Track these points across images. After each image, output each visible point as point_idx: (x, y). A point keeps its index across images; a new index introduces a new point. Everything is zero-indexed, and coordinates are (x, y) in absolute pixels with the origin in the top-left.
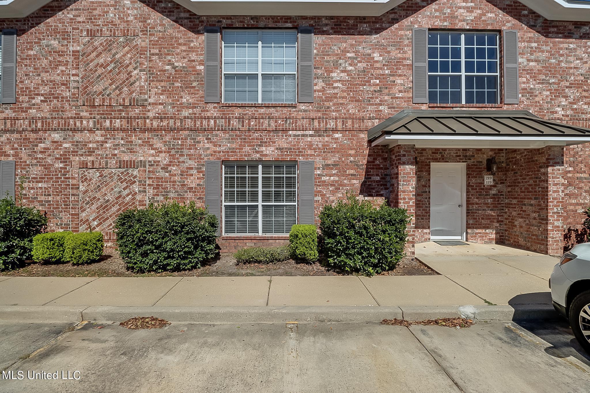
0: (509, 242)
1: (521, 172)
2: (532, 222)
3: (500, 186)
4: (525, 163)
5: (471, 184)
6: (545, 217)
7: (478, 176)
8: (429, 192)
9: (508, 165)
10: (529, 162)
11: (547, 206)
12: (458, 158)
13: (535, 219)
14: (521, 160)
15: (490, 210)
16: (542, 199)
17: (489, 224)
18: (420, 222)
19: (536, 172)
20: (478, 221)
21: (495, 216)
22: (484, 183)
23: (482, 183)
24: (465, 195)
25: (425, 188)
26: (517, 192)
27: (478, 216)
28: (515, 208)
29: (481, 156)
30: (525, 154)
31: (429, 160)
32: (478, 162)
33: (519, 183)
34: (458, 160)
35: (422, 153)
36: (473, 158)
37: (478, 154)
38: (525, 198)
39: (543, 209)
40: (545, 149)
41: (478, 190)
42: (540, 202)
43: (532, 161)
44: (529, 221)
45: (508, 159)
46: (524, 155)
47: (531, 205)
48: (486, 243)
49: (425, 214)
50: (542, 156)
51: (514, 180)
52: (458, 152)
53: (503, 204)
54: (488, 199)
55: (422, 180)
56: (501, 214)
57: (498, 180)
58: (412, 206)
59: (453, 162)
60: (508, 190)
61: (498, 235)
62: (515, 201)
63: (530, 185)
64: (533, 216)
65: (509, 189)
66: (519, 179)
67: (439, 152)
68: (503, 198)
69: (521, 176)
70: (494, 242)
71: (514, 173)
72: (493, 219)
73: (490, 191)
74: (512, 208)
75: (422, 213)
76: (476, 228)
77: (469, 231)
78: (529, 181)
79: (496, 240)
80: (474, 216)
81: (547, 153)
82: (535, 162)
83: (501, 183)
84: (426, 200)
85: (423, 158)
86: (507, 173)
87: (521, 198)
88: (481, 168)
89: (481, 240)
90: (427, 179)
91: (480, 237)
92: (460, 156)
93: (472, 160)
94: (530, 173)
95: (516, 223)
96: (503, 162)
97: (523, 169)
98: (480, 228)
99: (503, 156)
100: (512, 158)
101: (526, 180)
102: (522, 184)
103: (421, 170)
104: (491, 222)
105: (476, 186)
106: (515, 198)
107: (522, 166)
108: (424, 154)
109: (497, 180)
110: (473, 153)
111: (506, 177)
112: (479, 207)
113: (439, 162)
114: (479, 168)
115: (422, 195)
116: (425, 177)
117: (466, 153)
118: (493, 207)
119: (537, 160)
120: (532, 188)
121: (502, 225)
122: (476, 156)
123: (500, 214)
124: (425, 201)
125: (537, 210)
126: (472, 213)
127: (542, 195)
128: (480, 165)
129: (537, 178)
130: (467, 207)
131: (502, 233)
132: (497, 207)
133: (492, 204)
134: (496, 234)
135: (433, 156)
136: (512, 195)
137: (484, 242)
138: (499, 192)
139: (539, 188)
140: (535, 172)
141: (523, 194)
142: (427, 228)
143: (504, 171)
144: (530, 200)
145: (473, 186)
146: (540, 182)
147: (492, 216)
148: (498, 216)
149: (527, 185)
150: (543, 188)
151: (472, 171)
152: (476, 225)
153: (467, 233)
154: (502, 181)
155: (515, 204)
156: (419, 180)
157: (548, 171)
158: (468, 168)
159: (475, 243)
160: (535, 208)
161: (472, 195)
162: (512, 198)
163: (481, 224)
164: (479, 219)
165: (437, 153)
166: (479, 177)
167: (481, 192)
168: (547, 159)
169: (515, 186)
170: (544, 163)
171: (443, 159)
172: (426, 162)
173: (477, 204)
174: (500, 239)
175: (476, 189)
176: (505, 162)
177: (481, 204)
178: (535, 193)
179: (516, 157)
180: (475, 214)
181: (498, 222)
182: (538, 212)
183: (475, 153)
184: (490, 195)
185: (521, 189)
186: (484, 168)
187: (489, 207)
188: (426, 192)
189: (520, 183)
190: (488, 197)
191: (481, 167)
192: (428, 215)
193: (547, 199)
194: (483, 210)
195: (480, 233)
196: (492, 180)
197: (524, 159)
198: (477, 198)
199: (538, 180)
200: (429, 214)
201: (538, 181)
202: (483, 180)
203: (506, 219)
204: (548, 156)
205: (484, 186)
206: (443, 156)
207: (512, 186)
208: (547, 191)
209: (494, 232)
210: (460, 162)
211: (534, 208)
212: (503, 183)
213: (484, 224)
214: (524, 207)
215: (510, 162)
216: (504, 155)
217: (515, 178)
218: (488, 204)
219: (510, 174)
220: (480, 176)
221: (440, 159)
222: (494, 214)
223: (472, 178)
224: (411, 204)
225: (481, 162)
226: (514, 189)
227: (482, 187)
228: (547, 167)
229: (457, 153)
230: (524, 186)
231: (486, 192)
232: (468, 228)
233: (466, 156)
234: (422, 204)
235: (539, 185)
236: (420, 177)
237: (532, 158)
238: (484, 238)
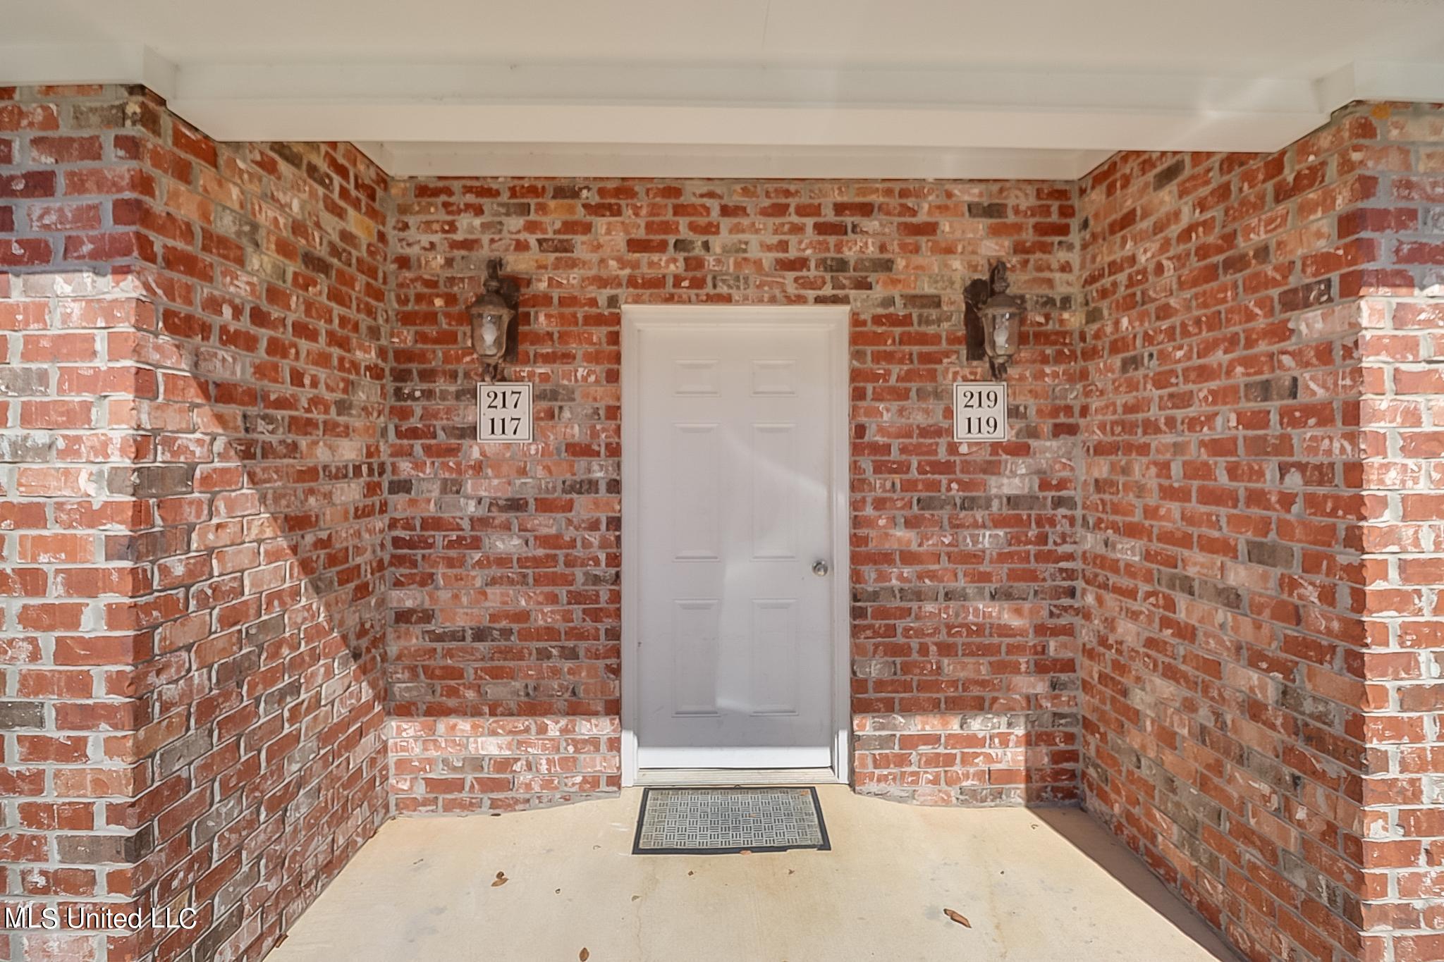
0: (1104, 808)
1: (1163, 356)
2: (1236, 730)
3: (1049, 449)
4: (1182, 285)
5: (872, 436)
6: (1338, 730)
7: (914, 386)
8: (615, 486)
9: (1093, 316)
10: (1210, 274)
11: (1356, 632)
12: (791, 275)
13: (1254, 710)
14: (1160, 269)
15: (993, 597)
16: (1311, 564)
17: (983, 684)
18: (556, 672)
19: (1263, 347)
20: (915, 664)
21: (1022, 633)
22: (950, 432)
23: (938, 432)
24: (842, 499)
25: (581, 463)
26: (1141, 490)
27: (920, 633)
28: (1131, 594)
29: (933, 262)
30: (1185, 220)
31: (608, 292)
32: (912, 300)
33: (1151, 427)
34: (792, 289)
35: (565, 247)
36: (882, 276)
37: (917, 250)
38: (1186, 541)
39: (1322, 653)
40: (1325, 141)
41: (914, 473)
42: (1293, 585)
43: (1229, 265)
44: (1218, 716)
45: (1092, 280)
46: (1174, 230)
47: (1231, 599)
48: (971, 798)
49: (589, 624)
50: (1306, 209)
51: (1129, 409)
52: (793, 240)
53: (1070, 557)
54: (975, 525)
55: (567, 414)
56: (1064, 621)
57: (1040, 412)
58: (98, 650)
59: (760, 301)
60: (1096, 474)
61: (1044, 749)
62: (1128, 551)
63: (1218, 447)
64: (1242, 684)
65: (1102, 469)
66: (1149, 401)
67: (672, 240)
68: (1072, 521)
69: (1160, 381)
70: (1018, 791)
71: (1125, 365)
72: (1011, 649)
73: (993, 481)
74: (1117, 590)
75: (567, 617)
76: (908, 709)
77: (867, 726)
78: (1211, 418)
79: (1028, 778)
80: (891, 631)
81: (1347, 166)
82: (1255, 266)
83: (1058, 430)
84: (594, 538)
85: (573, 278)
86: (1091, 366)
87: (1166, 537)
88: (936, 339)
89: (935, 781)
90: (602, 405)
91: (933, 761)
92: (801, 263)
93: (879, 292)
94: (1219, 357)
95: (1139, 699)
96: (1066, 302)
97: (1172, 329)
98: (935, 707)
99: (1066, 268)
100: (1114, 267)
101: (1192, 411)
102: (1169, 438)
103: (560, 348)
104: (1000, 667)
105: (903, 450)
106: (1132, 531)
107: (1165, 312)
108: (581, 252)
109: (1032, 412)
110: (883, 248)
111: (1087, 394)
112: (920, 577)
113: (670, 299)
114: (923, 339)
115: (569, 507)
116: (586, 396)
117: (839, 248)
118: (1013, 575)
119: (1262, 253)
120: (1232, 472)
121: (1064, 686)
122: (900, 263)
123: (1051, 622)
124: (586, 544)
125: (1274, 650)
126: (882, 613)
127: (1305, 525)
128: (928, 322)
129: (1266, 390)
130: (856, 577)
131: (1070, 738)
132: (1032, 576)
133: (1002, 558)
134: (1030, 741)
135: (635, 265)
136: (1116, 509)
137: (954, 792)
138: (1045, 485)
139: (1283, 470)
140: (1250, 343)
141: (1175, 507)
142: (596, 714)
143: (1073, 356)
144: (1219, 559)
145: (887, 449)
146: (1294, 423)
147: (1004, 631)
148: (1040, 630)
149: (1202, 443)
150: (1322, 474)
151: (877, 358)
152: (907, 687)
153: (853, 739)
154: (1062, 419)
155: (1130, 570)
156: (550, 415)
157: (1356, 327)
158: (860, 337)
159: (901, 800)
160: (1258, 626)
161: (879, 504)
162: (1116, 530)
163: (934, 686)
164: (924, 650)
165: (662, 246)
166: (921, 394)
167: (935, 486)
168: (1349, 223)
169: (1129, 448)
170: (1325, 262)
171: (698, 283)
172: (593, 302)
173: (909, 558)
174: (1056, 775)
175: (903, 468)
176: (1080, 299)
177: (937, 558)
178: (1256, 512)
179: (1133, 260)
180: (900, 624)
181: (1041, 668)
182: (1275, 665)
183: (894, 246)
184: (988, 506)
185: (1164, 468)
186: (953, 340)
187: (985, 577)
188: (592, 486)
189: (1158, 430)
190: (979, 515)
191: (932, 329)
192: (602, 627)
193: (1356, 573)
194: (948, 596)
195: (934, 740)
196: (999, 412)
197: (1180, 260)
198: (910, 523)
199: (1274, 406)
200: (608, 623)
201: (1274, 418)
202: (949, 413)
203: (1090, 654)
204: (1354, 199)
205: (953, 448)
206: (694, 264)
207: (1112, 449)
208: (1356, 506)
209: (1020, 731)
210: (801, 300)
211: (1246, 624)
212: (1072, 430)
213: (954, 683)
214: (1182, 600)
215: (1104, 294)
216: (1074, 258)
217: (1129, 398)
218: (977, 557)
219: (1105, 371)
220: (929, 387)
221: (677, 281)
222: (1016, 622)
223: (878, 397)
224: (92, 624)
225: (935, 302)
226: (1126, 471)
227: (942, 455)
228: (1352, 287)
229: (783, 246)
230: (1178, 448)
231: (964, 486)
232: (859, 707)
233: (842, 265)
234: (569, 563)
235: (1285, 445)
236: (554, 396)
237: (1229, 239)
238: (958, 768)
